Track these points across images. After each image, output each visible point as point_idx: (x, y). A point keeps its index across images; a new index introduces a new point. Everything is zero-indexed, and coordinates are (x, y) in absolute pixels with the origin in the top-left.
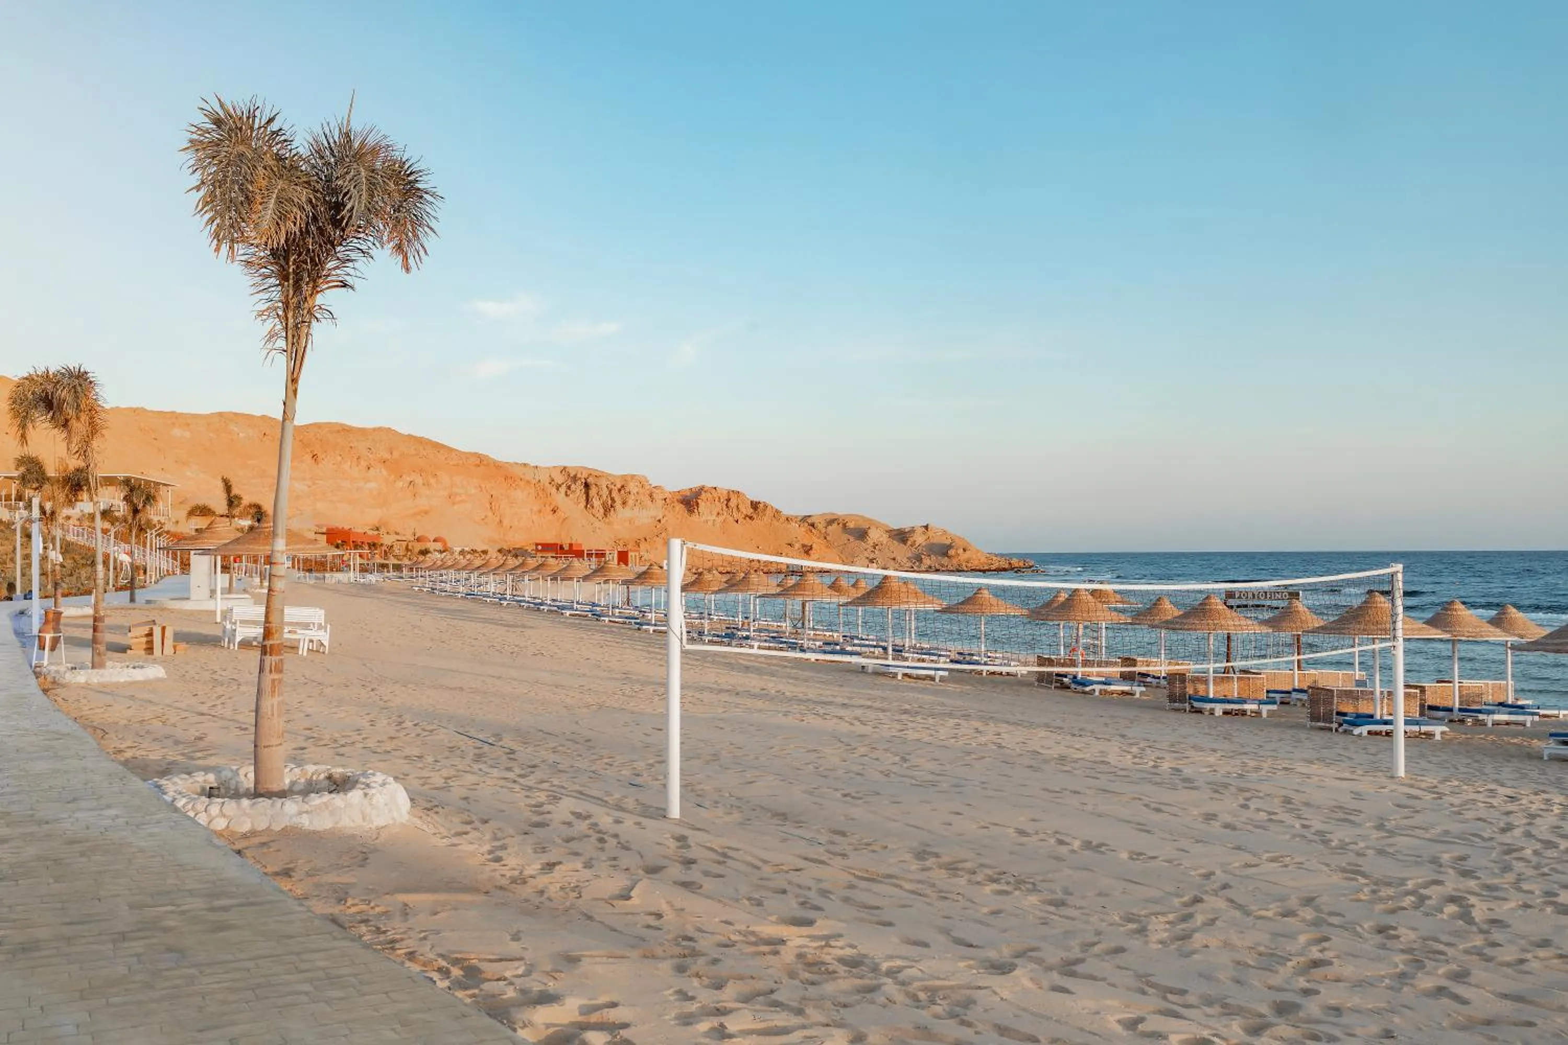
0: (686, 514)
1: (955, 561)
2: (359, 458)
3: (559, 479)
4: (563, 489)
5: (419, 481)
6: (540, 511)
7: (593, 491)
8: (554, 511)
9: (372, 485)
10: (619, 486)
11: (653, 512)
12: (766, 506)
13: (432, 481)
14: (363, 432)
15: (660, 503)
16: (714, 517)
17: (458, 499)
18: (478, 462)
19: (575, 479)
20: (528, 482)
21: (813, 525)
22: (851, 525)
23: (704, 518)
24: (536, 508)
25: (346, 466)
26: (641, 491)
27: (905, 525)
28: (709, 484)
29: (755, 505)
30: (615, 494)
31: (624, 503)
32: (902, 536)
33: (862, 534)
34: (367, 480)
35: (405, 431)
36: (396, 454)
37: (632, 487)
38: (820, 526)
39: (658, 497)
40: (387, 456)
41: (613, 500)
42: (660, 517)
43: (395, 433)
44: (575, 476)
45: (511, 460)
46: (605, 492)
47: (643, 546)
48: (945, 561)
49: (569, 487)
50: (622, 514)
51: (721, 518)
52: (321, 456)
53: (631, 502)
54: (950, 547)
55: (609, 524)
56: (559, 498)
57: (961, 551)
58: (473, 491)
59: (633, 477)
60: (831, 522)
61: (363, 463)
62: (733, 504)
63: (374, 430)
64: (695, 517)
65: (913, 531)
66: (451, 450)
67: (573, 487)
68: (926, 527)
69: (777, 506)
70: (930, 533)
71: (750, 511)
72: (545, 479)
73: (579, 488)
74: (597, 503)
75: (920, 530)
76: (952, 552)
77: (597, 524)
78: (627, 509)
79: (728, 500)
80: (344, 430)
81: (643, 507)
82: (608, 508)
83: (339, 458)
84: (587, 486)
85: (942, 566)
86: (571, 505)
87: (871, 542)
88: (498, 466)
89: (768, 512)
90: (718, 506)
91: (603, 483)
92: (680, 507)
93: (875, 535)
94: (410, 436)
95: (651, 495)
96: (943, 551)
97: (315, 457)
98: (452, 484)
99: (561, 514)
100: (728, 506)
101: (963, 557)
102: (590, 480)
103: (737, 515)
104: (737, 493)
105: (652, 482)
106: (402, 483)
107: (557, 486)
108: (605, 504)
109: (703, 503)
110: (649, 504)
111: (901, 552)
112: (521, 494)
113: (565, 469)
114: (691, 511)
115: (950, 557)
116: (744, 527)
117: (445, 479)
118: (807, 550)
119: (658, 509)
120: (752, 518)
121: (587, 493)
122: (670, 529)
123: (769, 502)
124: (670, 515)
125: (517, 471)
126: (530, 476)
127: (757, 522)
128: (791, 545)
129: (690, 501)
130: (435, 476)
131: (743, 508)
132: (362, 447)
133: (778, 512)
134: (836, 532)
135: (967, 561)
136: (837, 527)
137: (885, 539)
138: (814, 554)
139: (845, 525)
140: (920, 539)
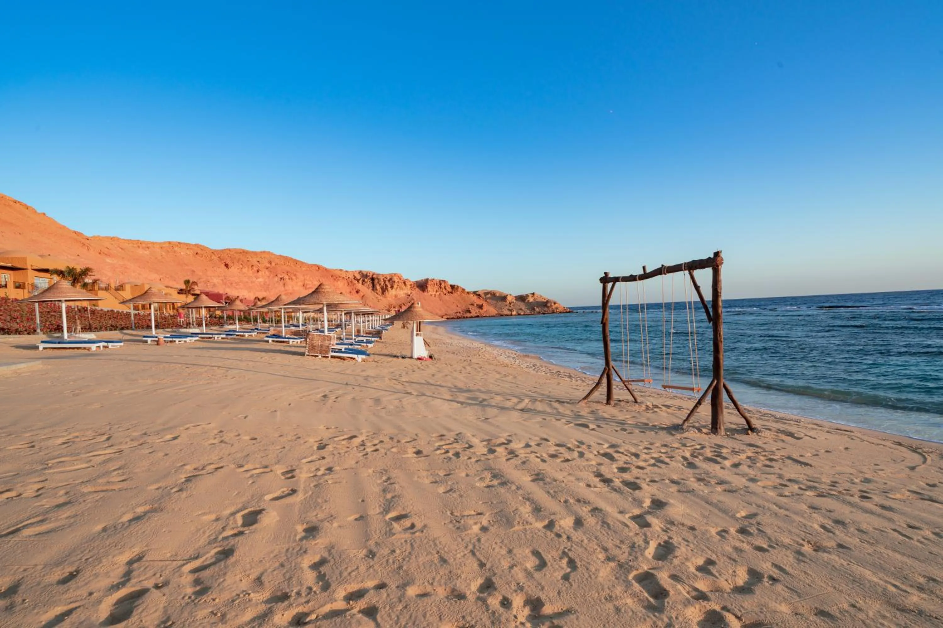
0: (421, 292)
1: (551, 309)
2: (252, 266)
3: (358, 277)
4: (361, 282)
5: (286, 277)
6: (350, 292)
7: (376, 281)
8: (357, 292)
9: (261, 280)
10: (388, 278)
11: (406, 291)
12: (458, 287)
13: (294, 278)
14: (255, 253)
15: (409, 287)
16: (434, 293)
17: (308, 286)
18: (317, 268)
20: (343, 278)
21: (479, 295)
22: (498, 295)
23: (431, 293)
24: (348, 291)
25: (245, 270)
26: (400, 281)
27: (523, 293)
28: (430, 278)
29: (452, 287)
30: (387, 283)
31: (392, 287)
32: (522, 298)
33: (504, 298)
34: (257, 278)
35: (278, 253)
36: (273, 264)
37: (396, 279)
38: (483, 295)
39: (408, 284)
40: (268, 265)
41: (386, 286)
42: (409, 293)
43: (272, 254)
44: (367, 275)
45: (335, 268)
46: (382, 283)
48: (546, 309)
49: (364, 281)
50: (392, 293)
51: (438, 293)
52: (230, 264)
53: (395, 286)
54: (547, 302)
55: (385, 297)
56: (359, 286)
57: (553, 304)
59: (395, 274)
60: (487, 294)
61: (255, 269)
62: (443, 286)
63: (261, 252)
64: (426, 294)
65: (527, 296)
66: (303, 263)
67: (366, 280)
68: (533, 294)
69: (463, 287)
70: (535, 297)
71: (450, 290)
72: (352, 277)
73: (369, 282)
74: (378, 287)
75: (530, 296)
76: (549, 305)
77: (379, 297)
78: (394, 290)
79: (441, 284)
80: (244, 252)
81: (401, 289)
82: (384, 290)
83: (241, 266)
84: (373, 279)
85: (545, 311)
86: (365, 289)
87: (508, 302)
88: (326, 270)
89: (459, 290)
90: (436, 287)
91: (381, 278)
92: (418, 289)
93: (509, 299)
94: (280, 256)
95: (405, 283)
96: (545, 304)
97: (227, 265)
98: (304, 280)
99: (361, 294)
100: (440, 287)
101: (554, 306)
102: (374, 276)
103: (445, 291)
104: (444, 281)
105: (405, 277)
106: (276, 279)
107: (358, 280)
108: (382, 288)
109: (429, 286)
110: (404, 287)
111: (522, 305)
112: (341, 284)
113: (360, 272)
114: (423, 291)
115: (548, 307)
116: (447, 297)
117: (301, 277)
118: (481, 307)
119: (407, 290)
120: (452, 293)
121: (373, 283)
122: (414, 298)
123: (459, 285)
124: (414, 292)
125: (339, 273)
126: (344, 275)
127: (455, 295)
128: (473, 305)
129: (422, 286)
130: (295, 275)
131: (448, 289)
132: (254, 261)
133: (464, 290)
134: (489, 298)
135: (557, 308)
136: (489, 295)
137: (515, 300)
138: (484, 309)
139: (494, 295)
140: (531, 299)
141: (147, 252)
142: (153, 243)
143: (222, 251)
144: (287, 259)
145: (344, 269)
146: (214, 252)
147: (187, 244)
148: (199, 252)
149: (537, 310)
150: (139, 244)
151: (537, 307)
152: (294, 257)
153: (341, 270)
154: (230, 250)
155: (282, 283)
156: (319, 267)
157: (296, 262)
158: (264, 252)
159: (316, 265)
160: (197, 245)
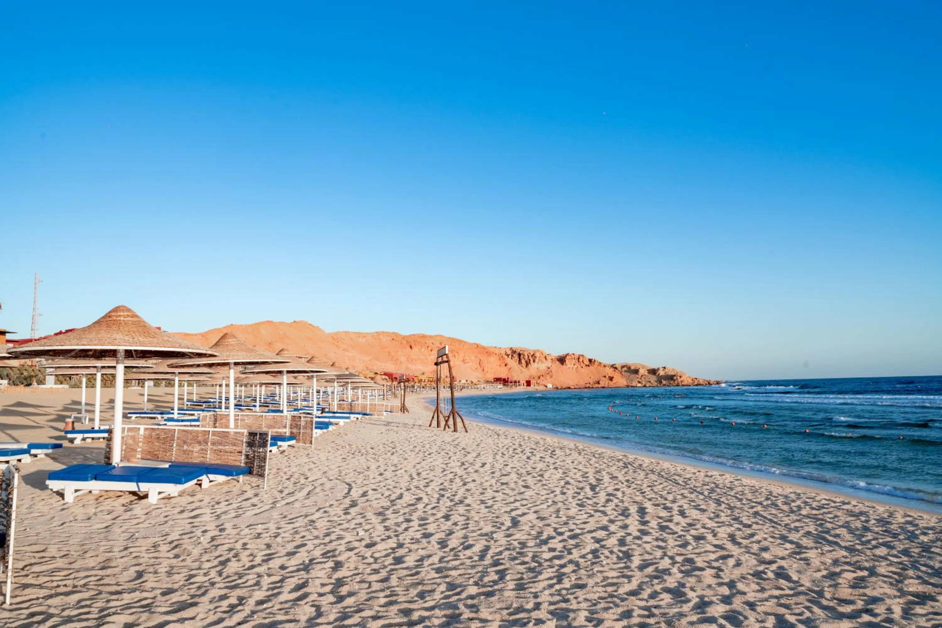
0: (560, 365)
1: (676, 382)
2: (428, 347)
3: (509, 352)
4: (510, 356)
6: (500, 365)
7: (522, 356)
8: (506, 365)
10: (532, 354)
11: (546, 365)
12: (595, 361)
13: (457, 355)
14: (431, 337)
15: (549, 361)
16: (572, 366)
19: (514, 352)
20: (496, 354)
21: (616, 368)
22: (633, 368)
23: (568, 366)
24: (498, 364)
25: (423, 350)
26: (541, 356)
27: (656, 367)
28: (571, 353)
29: (590, 361)
30: (530, 358)
31: (534, 361)
32: (653, 372)
33: (636, 372)
34: (430, 355)
37: (537, 355)
38: (619, 369)
39: (548, 358)
41: (529, 360)
42: (549, 366)
43: (443, 337)
45: (490, 345)
46: (526, 357)
47: (541, 378)
48: (672, 382)
49: (512, 356)
50: (533, 366)
51: (575, 366)
52: (413, 345)
53: (537, 360)
54: (674, 376)
55: (528, 370)
56: (508, 360)
57: (679, 377)
58: (473, 358)
59: (538, 350)
60: (623, 367)
61: (430, 348)
62: (581, 360)
64: (564, 366)
65: (658, 369)
66: (465, 342)
67: (514, 355)
68: (665, 368)
69: (600, 361)
70: (666, 370)
71: (588, 363)
72: (503, 353)
73: (516, 356)
74: (523, 361)
75: (661, 369)
76: (675, 378)
77: (523, 369)
78: (535, 363)
79: (578, 358)
80: (424, 336)
81: (542, 362)
82: (527, 364)
83: (420, 347)
84: (519, 355)
85: (671, 384)
86: (513, 363)
87: (640, 374)
88: (484, 348)
89: (596, 363)
90: (574, 361)
91: (526, 354)
92: (557, 362)
93: (642, 372)
95: (546, 358)
96: (671, 378)
97: (411, 347)
98: (465, 356)
99: (508, 366)
100: (579, 361)
101: (680, 380)
102: (521, 352)
103: (582, 365)
104: (583, 356)
105: (547, 352)
107: (508, 355)
108: (526, 362)
109: (567, 361)
110: (544, 360)
111: (653, 378)
112: (493, 359)
113: (511, 349)
114: (562, 364)
115: (674, 380)
116: (585, 370)
117: (462, 354)
118: (611, 379)
119: (548, 363)
120: (589, 366)
121: (519, 358)
122: (553, 371)
123: (596, 359)
124: (554, 365)
125: (492, 350)
126: (497, 351)
127: (591, 367)
128: (605, 377)
129: (562, 360)
131: (585, 362)
132: (429, 342)
133: (600, 363)
134: (625, 371)
135: (682, 382)
136: (625, 369)
137: (646, 373)
138: (614, 380)
139: (629, 368)
140: (662, 373)
141: (364, 340)
142: (368, 334)
143: (410, 336)
144: (453, 341)
145: (498, 346)
146: (404, 337)
147: (389, 333)
148: (395, 338)
149: (664, 382)
150: (359, 335)
151: (665, 380)
152: (459, 338)
153: (496, 348)
154: (414, 335)
156: (478, 346)
157: (460, 342)
158: (438, 336)
159: (475, 344)
160: (393, 333)
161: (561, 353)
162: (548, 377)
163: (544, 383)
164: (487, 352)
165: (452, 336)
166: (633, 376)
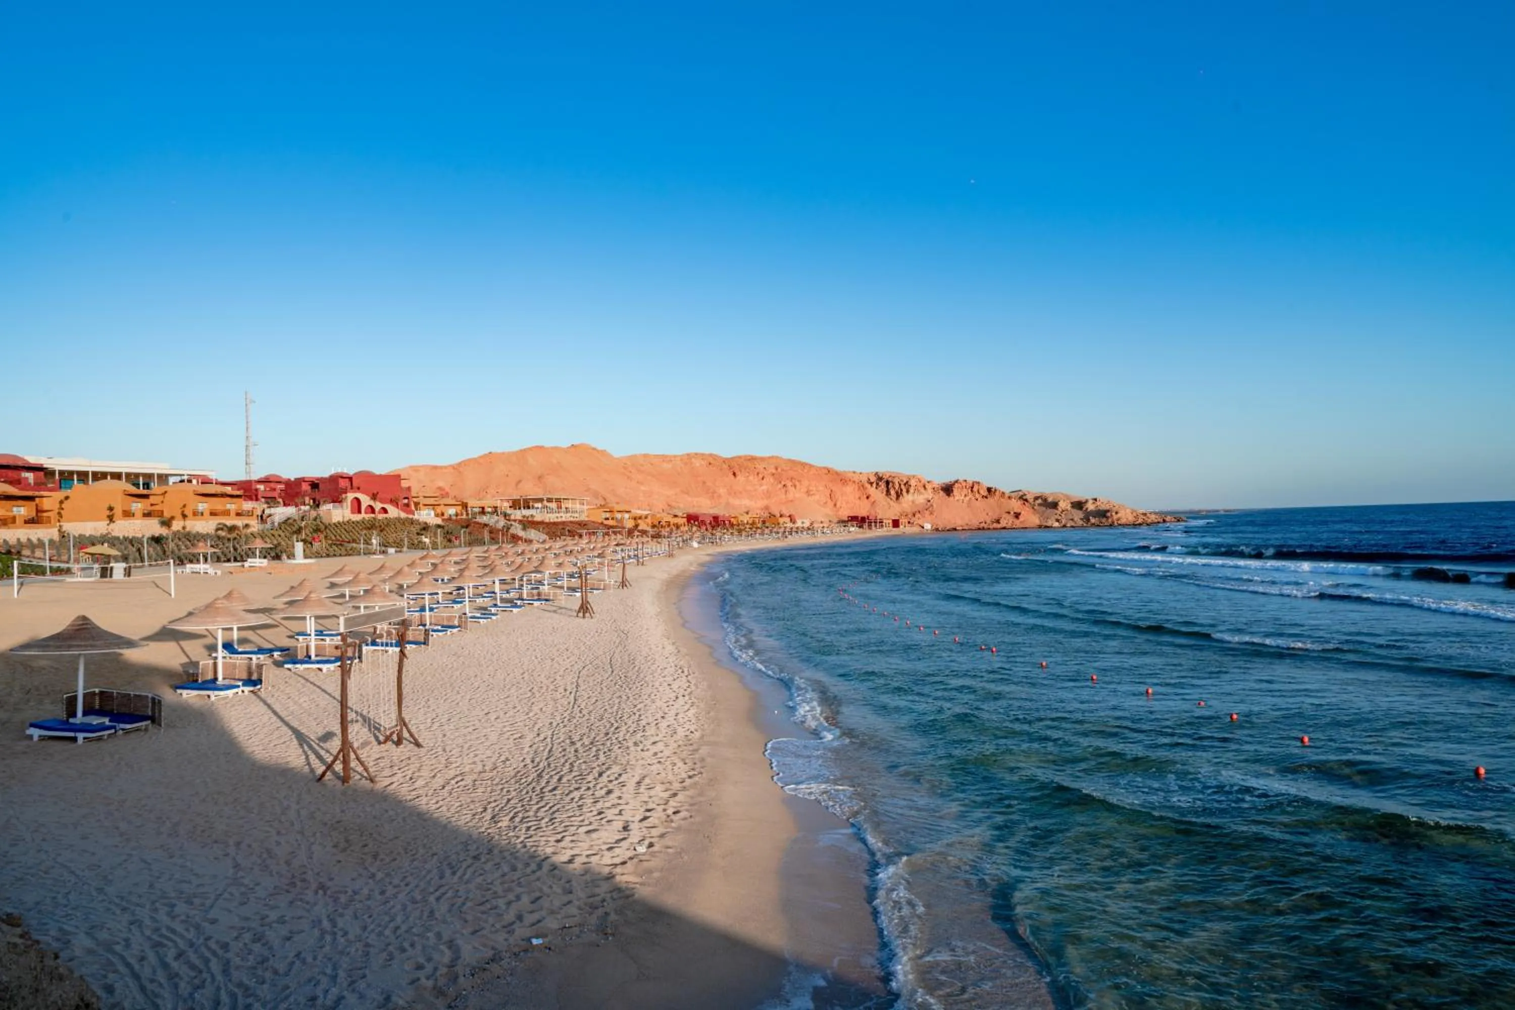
0: (946, 496)
1: (1110, 520)
2: (758, 472)
3: (873, 479)
4: (874, 485)
5: (789, 484)
6: (860, 498)
7: (891, 485)
8: (868, 498)
9: (764, 487)
10: (905, 481)
11: (926, 496)
12: (996, 490)
13: (797, 483)
14: (762, 459)
15: (930, 490)
16: (963, 498)
17: (812, 493)
19: (880, 479)
20: (855, 481)
21: (1026, 500)
22: (1050, 500)
23: (957, 498)
24: (857, 497)
25: (751, 478)
26: (919, 484)
27: (1083, 498)
28: (961, 479)
29: (989, 490)
30: (903, 487)
31: (908, 492)
32: (1079, 505)
33: (1055, 505)
34: (761, 485)
36: (779, 470)
37: (913, 483)
38: (1031, 501)
39: (929, 487)
40: (774, 471)
41: (901, 490)
42: (930, 499)
44: (882, 477)
45: (846, 469)
46: (897, 487)
47: (918, 515)
48: (1104, 520)
49: (877, 484)
50: (907, 498)
51: (967, 498)
52: (738, 473)
53: (912, 490)
54: (1108, 511)
55: (900, 503)
56: (872, 490)
57: (1114, 514)
58: (821, 488)
59: (914, 477)
60: (1036, 498)
61: (761, 476)
62: (975, 489)
63: (769, 458)
64: (951, 498)
65: (1087, 501)
66: (811, 466)
67: (881, 483)
68: (1096, 500)
69: (1002, 490)
70: (1098, 503)
71: (986, 493)
72: (865, 479)
73: (883, 485)
74: (893, 492)
75: (1091, 502)
76: (1109, 514)
77: (892, 503)
78: (910, 495)
79: (972, 488)
80: (752, 459)
81: (920, 493)
82: (899, 495)
83: (747, 473)
84: (887, 483)
85: (1103, 523)
86: (877, 494)
87: (1060, 509)
88: (837, 473)
89: (997, 493)
90: (966, 491)
91: (896, 481)
92: (942, 493)
93: (1062, 505)
95: (924, 487)
96: (1103, 514)
97: (734, 474)
98: (809, 485)
99: (872, 499)
100: (972, 491)
101: (1115, 517)
102: (890, 479)
103: (977, 496)
104: (978, 483)
105: (926, 478)
106: (780, 486)
107: (871, 484)
108: (897, 493)
109: (955, 490)
110: (922, 490)
111: (1078, 515)
112: (849, 489)
113: (876, 474)
114: (949, 495)
115: (1107, 518)
116: (980, 504)
117: (806, 483)
118: (1017, 515)
119: (929, 494)
120: (986, 497)
121: (887, 487)
122: (935, 506)
123: (998, 487)
124: (936, 497)
125: (849, 476)
126: (856, 478)
127: (991, 500)
128: (1009, 513)
129: (948, 489)
130: (799, 481)
131: (981, 492)
132: (760, 467)
133: (1003, 493)
134: (1040, 505)
135: (1118, 519)
136: (1040, 501)
137: (1069, 507)
138: (1021, 518)
139: (1045, 500)
140: (1091, 507)
142: (675, 456)
143: (732, 458)
144: (793, 463)
145: (858, 471)
146: (725, 461)
147: (703, 455)
148: (713, 462)
149: (1093, 520)
150: (664, 458)
151: (1094, 517)
152: (804, 460)
153: (854, 472)
154: (740, 457)
155: (783, 491)
156: (829, 470)
157: (804, 465)
158: (772, 457)
159: (825, 468)
160: (711, 455)
161: (947, 479)
162: (927, 512)
163: (920, 522)
164: (841, 479)
165: (793, 458)
166: (1050, 511)
